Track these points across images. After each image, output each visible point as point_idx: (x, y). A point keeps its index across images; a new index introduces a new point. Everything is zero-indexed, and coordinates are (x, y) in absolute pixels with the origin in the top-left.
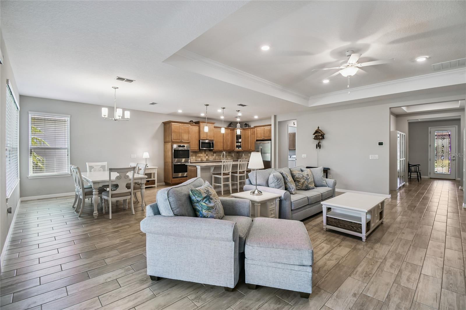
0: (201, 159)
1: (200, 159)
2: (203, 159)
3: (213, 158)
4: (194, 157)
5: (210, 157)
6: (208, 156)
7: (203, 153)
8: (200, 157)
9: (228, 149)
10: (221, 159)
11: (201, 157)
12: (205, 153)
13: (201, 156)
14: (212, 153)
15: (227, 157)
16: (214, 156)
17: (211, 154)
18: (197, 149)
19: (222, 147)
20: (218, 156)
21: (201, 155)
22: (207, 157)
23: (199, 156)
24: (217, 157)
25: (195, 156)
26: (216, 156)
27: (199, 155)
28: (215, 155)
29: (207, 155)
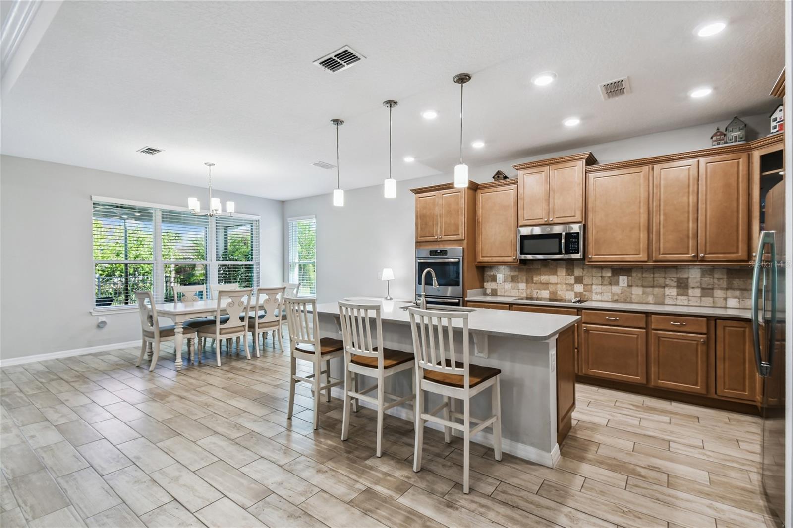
0: (553, 293)
1: (545, 294)
2: (558, 293)
3: (613, 294)
4: (522, 286)
5: (594, 287)
6: (585, 282)
7: (562, 272)
8: (546, 285)
9: (692, 254)
10: (667, 301)
11: (552, 288)
12: (570, 272)
13: (551, 283)
14: (608, 274)
15: (718, 293)
16: (618, 285)
17: (602, 277)
18: (510, 259)
19: (643, 245)
20: (642, 286)
21: (553, 279)
22: (579, 288)
23: (541, 283)
24: (637, 291)
25: (527, 282)
26: (630, 286)
27: (544, 278)
28: (623, 280)
29: (579, 280)
